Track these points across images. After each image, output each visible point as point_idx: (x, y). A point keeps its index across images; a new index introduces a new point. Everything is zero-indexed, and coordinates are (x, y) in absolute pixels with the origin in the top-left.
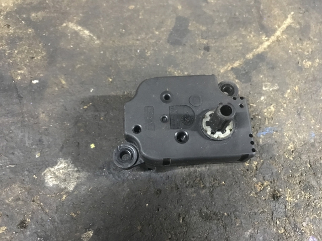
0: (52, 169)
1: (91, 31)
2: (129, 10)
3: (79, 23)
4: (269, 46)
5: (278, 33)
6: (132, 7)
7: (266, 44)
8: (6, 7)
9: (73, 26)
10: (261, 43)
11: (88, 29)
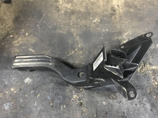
0: (26, 80)
1: (35, 51)
2: (43, 45)
3: (32, 49)
4: (73, 53)
5: (76, 50)
6: (44, 44)
7: (73, 52)
8: (17, 46)
9: (31, 50)
10: (72, 52)
11: (34, 50)
